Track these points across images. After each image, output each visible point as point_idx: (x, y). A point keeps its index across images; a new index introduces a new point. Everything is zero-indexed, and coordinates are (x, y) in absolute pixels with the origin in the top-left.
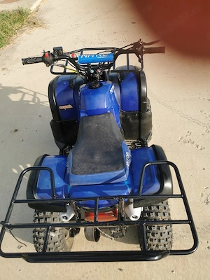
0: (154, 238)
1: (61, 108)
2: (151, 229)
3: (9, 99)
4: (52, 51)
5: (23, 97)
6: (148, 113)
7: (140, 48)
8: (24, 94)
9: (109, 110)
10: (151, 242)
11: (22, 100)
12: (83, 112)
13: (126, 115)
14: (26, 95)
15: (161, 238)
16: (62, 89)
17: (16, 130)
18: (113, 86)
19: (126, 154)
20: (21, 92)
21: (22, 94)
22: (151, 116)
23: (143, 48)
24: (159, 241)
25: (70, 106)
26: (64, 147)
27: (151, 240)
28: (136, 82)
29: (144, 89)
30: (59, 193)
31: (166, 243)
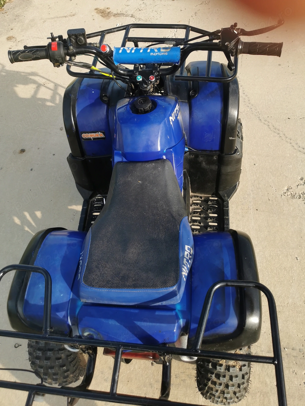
0: (218, 381)
1: (85, 136)
2: (216, 368)
3: (15, 93)
4: (65, 37)
5: (36, 92)
6: (236, 155)
7: (233, 43)
8: (39, 86)
9: (165, 154)
10: (213, 386)
11: (34, 96)
12: (118, 154)
13: (197, 156)
14: (43, 89)
15: (230, 383)
16: (88, 103)
17: (23, 151)
18: (177, 108)
19: (184, 250)
20: (34, 82)
21: (34, 86)
22: (239, 161)
23: (238, 41)
24: (227, 386)
25: (100, 135)
26: (91, 197)
27: (214, 383)
28: (220, 99)
29: (233, 112)
30: (61, 315)
31: (237, 390)
